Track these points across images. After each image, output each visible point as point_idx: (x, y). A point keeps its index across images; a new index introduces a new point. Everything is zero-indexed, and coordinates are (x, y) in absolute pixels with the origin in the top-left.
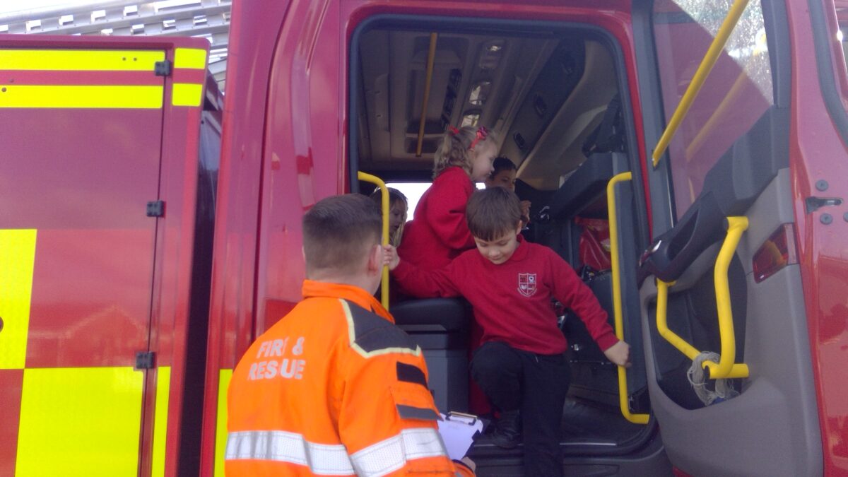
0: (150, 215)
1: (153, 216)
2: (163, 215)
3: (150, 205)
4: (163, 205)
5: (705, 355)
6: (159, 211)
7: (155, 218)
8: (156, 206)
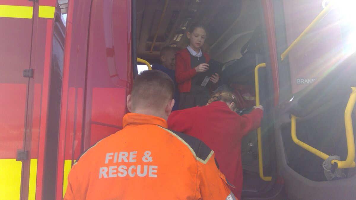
0: (25, 76)
1: (26, 77)
2: (33, 76)
3: (25, 71)
4: (33, 71)
5: (332, 157)
6: (30, 74)
7: (28, 78)
8: (28, 71)
